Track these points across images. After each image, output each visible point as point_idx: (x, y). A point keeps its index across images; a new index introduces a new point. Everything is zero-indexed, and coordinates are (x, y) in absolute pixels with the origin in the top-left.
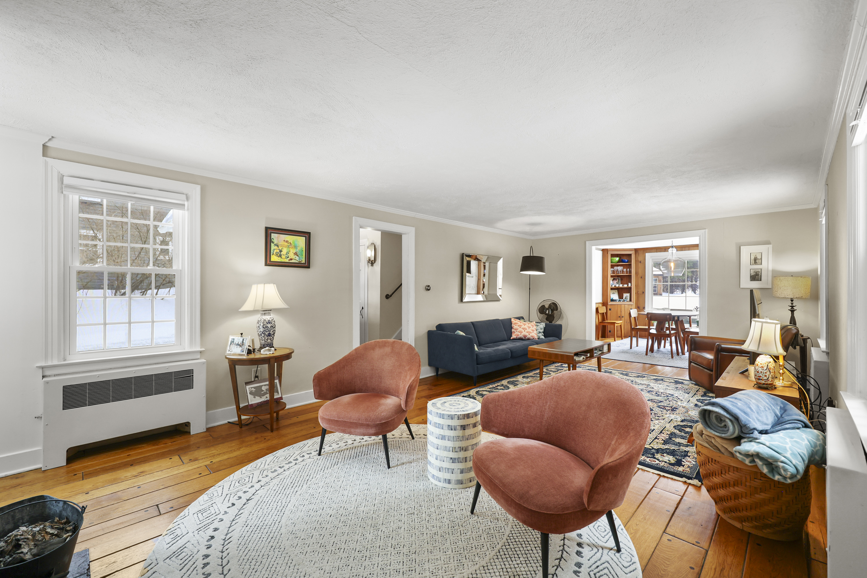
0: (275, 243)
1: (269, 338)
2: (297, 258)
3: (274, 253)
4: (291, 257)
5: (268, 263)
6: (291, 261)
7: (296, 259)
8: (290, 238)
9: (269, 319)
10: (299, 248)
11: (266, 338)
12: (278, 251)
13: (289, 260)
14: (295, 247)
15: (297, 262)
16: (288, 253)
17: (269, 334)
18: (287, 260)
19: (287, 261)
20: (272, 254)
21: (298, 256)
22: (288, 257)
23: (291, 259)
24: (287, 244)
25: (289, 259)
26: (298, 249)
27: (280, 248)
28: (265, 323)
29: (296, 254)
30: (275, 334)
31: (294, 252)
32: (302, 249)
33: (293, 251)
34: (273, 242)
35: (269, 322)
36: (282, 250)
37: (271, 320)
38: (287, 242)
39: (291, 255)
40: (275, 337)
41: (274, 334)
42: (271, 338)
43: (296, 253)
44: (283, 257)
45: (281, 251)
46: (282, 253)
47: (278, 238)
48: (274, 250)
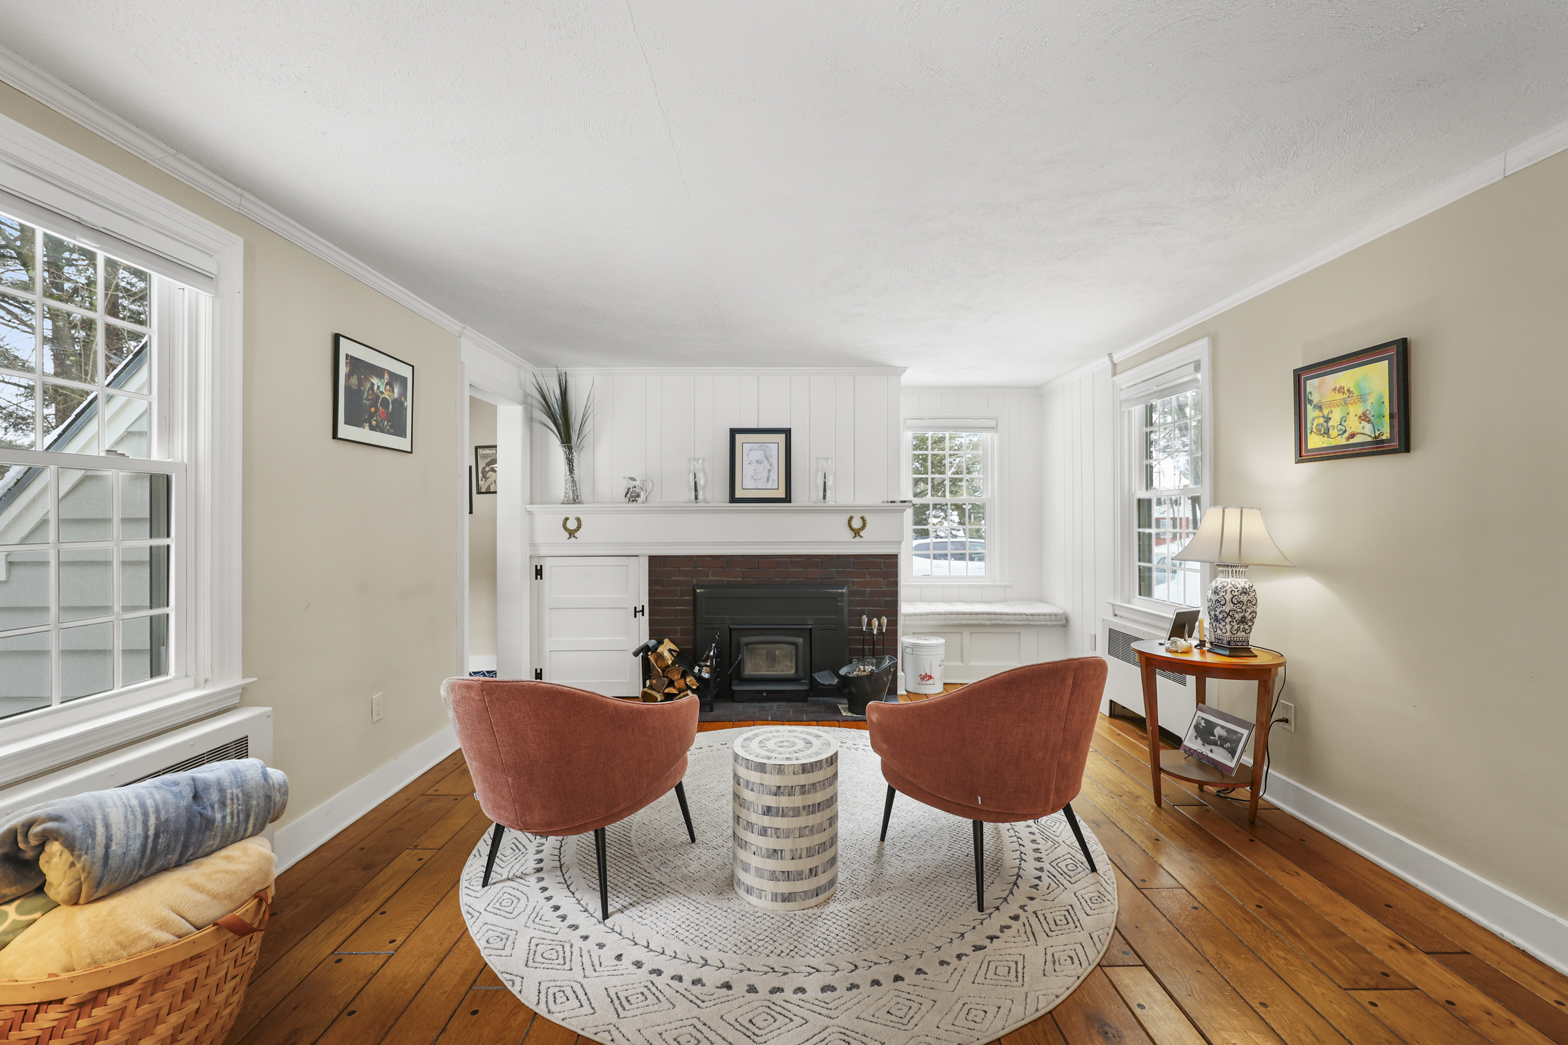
0: (1315, 402)
1: (1242, 627)
2: (1368, 429)
3: (1314, 430)
4: (1354, 430)
5: (1303, 455)
6: (1352, 441)
7: (1364, 433)
8: (1346, 378)
9: (1243, 584)
10: (1372, 399)
11: (1236, 627)
12: (1322, 420)
13: (1348, 439)
14: (1362, 398)
15: (1369, 439)
16: (1343, 420)
17: (1244, 617)
18: (1342, 441)
19: (1344, 442)
20: (1309, 431)
21: (1369, 422)
22: (1345, 431)
23: (1352, 436)
24: (1340, 396)
25: (1346, 435)
26: (1369, 402)
27: (1326, 412)
28: (1236, 593)
29: (1364, 417)
30: (1256, 621)
31: (1360, 414)
32: (1381, 397)
33: (1356, 410)
34: (1311, 402)
35: (1245, 592)
36: (1331, 416)
37: (1247, 586)
38: (1341, 390)
39: (1354, 425)
40: (1254, 627)
41: (1252, 620)
42: (1246, 627)
43: (1364, 414)
44: (1333, 433)
45: (1327, 419)
46: (1330, 424)
47: (1320, 387)
48: (1313, 420)
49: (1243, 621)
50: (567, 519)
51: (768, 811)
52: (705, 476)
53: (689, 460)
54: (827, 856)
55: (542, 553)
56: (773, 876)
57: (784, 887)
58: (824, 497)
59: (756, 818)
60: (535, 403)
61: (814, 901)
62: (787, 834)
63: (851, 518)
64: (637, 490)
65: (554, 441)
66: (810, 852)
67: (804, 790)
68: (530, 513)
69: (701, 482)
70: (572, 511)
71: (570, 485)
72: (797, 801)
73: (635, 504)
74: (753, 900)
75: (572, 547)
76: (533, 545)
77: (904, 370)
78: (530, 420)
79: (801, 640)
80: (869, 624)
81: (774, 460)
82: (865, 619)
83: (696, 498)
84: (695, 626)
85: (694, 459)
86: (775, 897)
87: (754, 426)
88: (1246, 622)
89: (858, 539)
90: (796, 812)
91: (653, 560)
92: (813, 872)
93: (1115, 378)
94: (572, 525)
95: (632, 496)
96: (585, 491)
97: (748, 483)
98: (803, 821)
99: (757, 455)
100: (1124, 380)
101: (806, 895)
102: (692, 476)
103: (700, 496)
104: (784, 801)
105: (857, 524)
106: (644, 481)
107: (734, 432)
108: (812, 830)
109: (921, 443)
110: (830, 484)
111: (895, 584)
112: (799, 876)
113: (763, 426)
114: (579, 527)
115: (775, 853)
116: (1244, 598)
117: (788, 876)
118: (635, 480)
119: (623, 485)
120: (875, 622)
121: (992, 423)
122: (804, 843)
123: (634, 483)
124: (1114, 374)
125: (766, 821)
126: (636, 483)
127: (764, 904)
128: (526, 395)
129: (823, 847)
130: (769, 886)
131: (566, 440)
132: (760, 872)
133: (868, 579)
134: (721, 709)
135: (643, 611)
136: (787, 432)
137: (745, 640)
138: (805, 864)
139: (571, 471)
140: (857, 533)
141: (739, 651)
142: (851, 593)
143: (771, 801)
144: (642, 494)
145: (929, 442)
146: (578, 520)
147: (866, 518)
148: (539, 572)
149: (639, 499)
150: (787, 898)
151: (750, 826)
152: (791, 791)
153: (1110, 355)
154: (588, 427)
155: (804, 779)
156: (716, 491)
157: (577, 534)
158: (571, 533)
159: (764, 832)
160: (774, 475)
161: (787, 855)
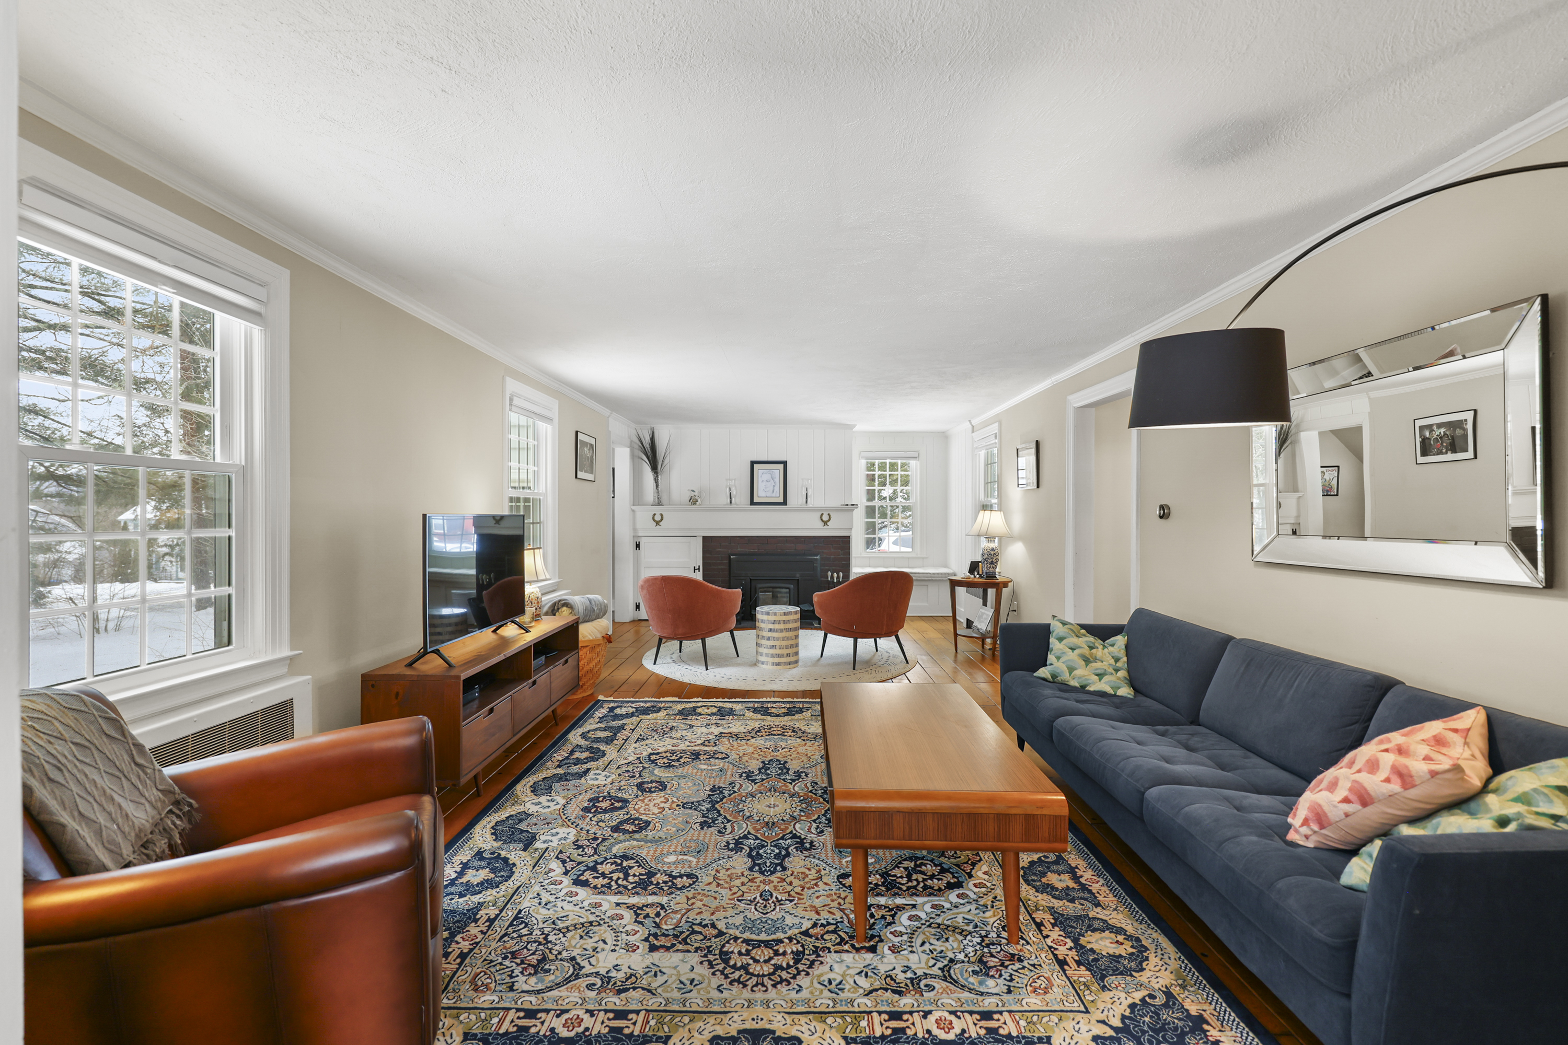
1: (993, 566)
9: (992, 546)
11: (989, 566)
17: (992, 561)
28: (989, 550)
35: (996, 550)
37: (996, 547)
41: (998, 563)
42: (995, 566)
49: (992, 563)
50: (655, 514)
51: (770, 630)
52: (736, 490)
53: (727, 480)
54: (794, 650)
55: (640, 534)
56: (772, 656)
57: (777, 660)
58: (806, 502)
59: (766, 634)
60: (636, 446)
61: (788, 666)
62: (778, 639)
63: (822, 515)
64: (696, 498)
65: (647, 469)
66: (787, 647)
67: (784, 622)
68: (633, 511)
69: (734, 493)
70: (658, 510)
71: (656, 495)
72: (782, 626)
73: (695, 506)
74: (764, 666)
75: (658, 531)
76: (635, 530)
77: (855, 426)
78: (633, 456)
79: (792, 586)
80: (832, 577)
81: (777, 480)
82: (830, 573)
83: (731, 502)
84: (730, 578)
85: (729, 480)
86: (773, 664)
87: (765, 459)
88: (994, 563)
89: (826, 527)
90: (781, 631)
91: (705, 539)
92: (788, 655)
93: (973, 434)
94: (658, 518)
95: (693, 501)
96: (664, 498)
97: (762, 494)
98: (784, 634)
99: (767, 476)
100: (977, 435)
101: (785, 664)
102: (728, 489)
103: (733, 501)
104: (777, 626)
105: (825, 518)
106: (700, 492)
107: (753, 463)
108: (788, 639)
109: (871, 466)
110: (809, 494)
111: (848, 554)
112: (782, 656)
113: (770, 459)
114: (662, 519)
115: (773, 647)
116: (992, 553)
117: (778, 656)
118: (694, 491)
119: (688, 495)
120: (835, 575)
121: (916, 455)
122: (784, 643)
123: (694, 494)
124: (973, 432)
125: (770, 634)
126: (696, 493)
127: (769, 667)
128: (632, 442)
129: (792, 646)
130: (771, 660)
131: (654, 468)
132: (767, 655)
133: (832, 550)
134: (744, 624)
135: (699, 569)
136: (785, 463)
137: (759, 586)
138: (785, 652)
139: (657, 486)
140: (825, 523)
141: (756, 592)
142: (822, 559)
143: (771, 626)
144: (699, 500)
145: (876, 466)
146: (662, 515)
147: (831, 514)
148: (638, 546)
149: (697, 503)
150: (778, 664)
151: (763, 637)
152: (779, 622)
153: (970, 421)
154: (666, 461)
155: (785, 618)
156: (742, 497)
157: (661, 524)
158: (658, 523)
159: (769, 639)
160: (777, 489)
161: (778, 647)
